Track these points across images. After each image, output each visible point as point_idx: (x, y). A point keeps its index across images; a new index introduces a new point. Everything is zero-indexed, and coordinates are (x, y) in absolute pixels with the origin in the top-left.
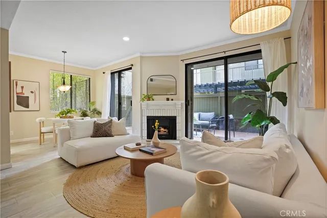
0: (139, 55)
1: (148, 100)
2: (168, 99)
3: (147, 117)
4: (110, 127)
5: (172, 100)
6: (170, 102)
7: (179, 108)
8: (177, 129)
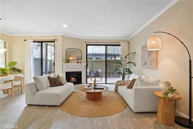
0: (61, 34)
1: (68, 63)
2: (78, 62)
3: (66, 72)
4: (59, 79)
5: (81, 63)
6: (79, 64)
7: (83, 67)
8: (82, 78)
